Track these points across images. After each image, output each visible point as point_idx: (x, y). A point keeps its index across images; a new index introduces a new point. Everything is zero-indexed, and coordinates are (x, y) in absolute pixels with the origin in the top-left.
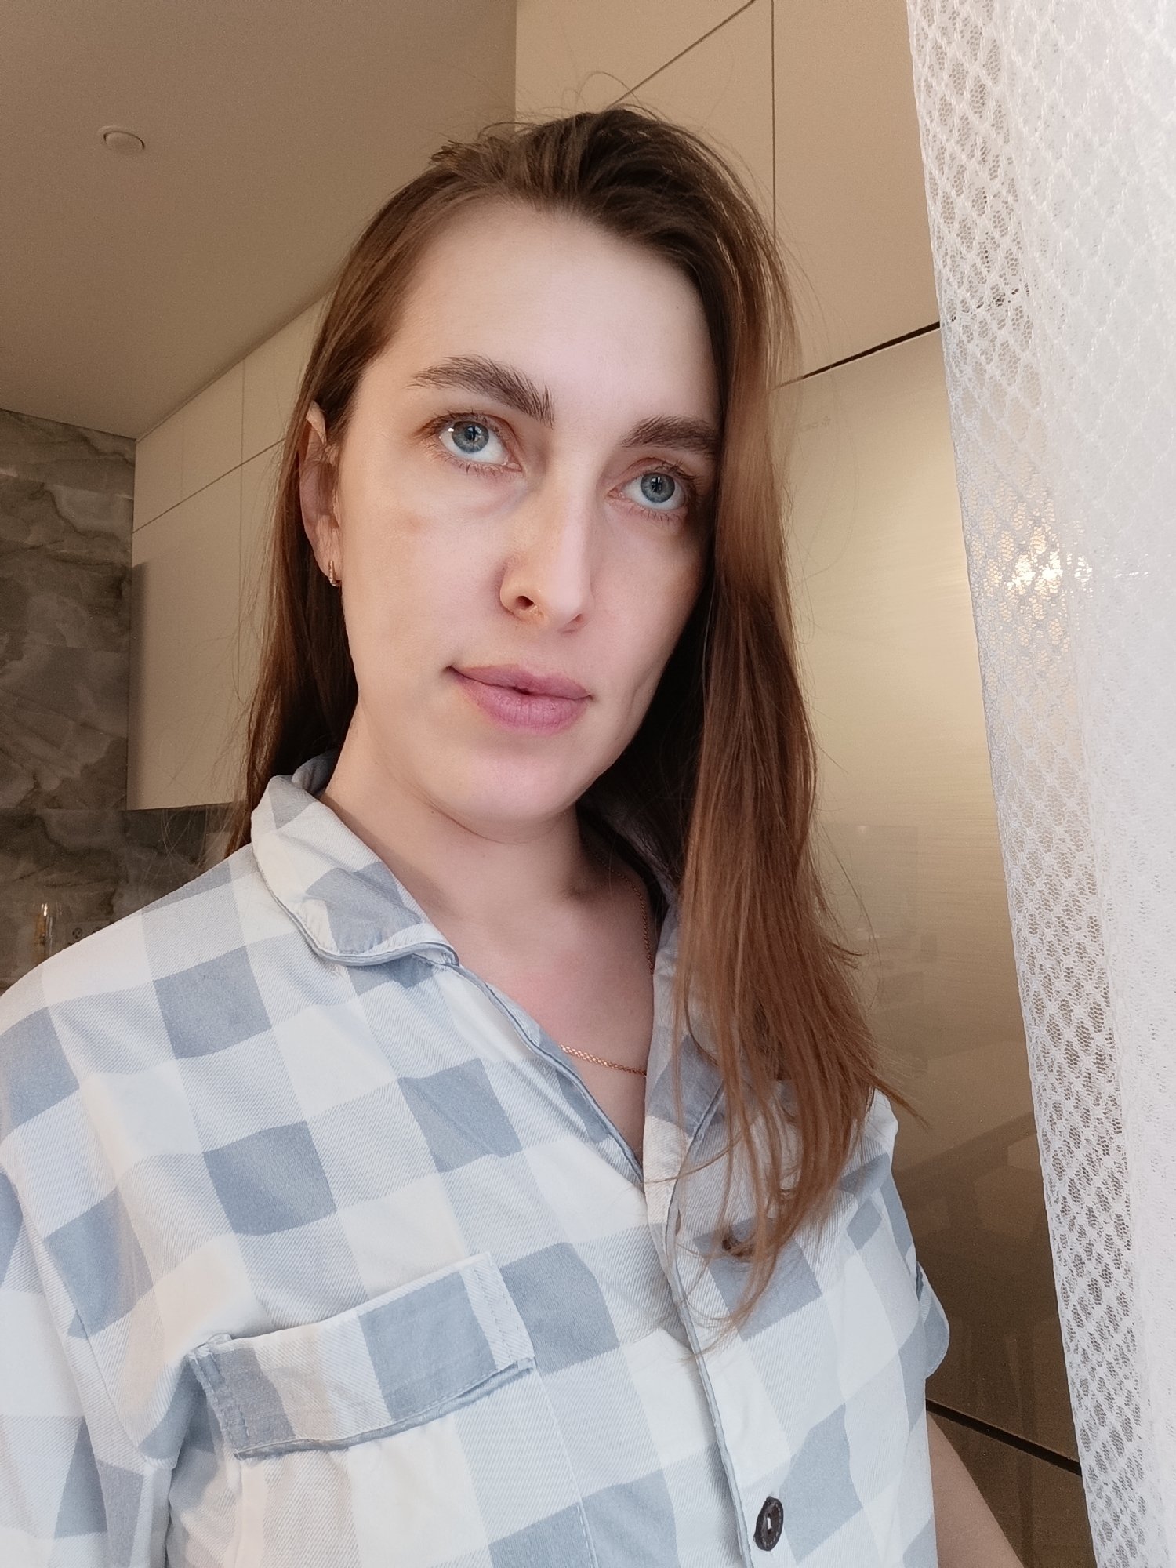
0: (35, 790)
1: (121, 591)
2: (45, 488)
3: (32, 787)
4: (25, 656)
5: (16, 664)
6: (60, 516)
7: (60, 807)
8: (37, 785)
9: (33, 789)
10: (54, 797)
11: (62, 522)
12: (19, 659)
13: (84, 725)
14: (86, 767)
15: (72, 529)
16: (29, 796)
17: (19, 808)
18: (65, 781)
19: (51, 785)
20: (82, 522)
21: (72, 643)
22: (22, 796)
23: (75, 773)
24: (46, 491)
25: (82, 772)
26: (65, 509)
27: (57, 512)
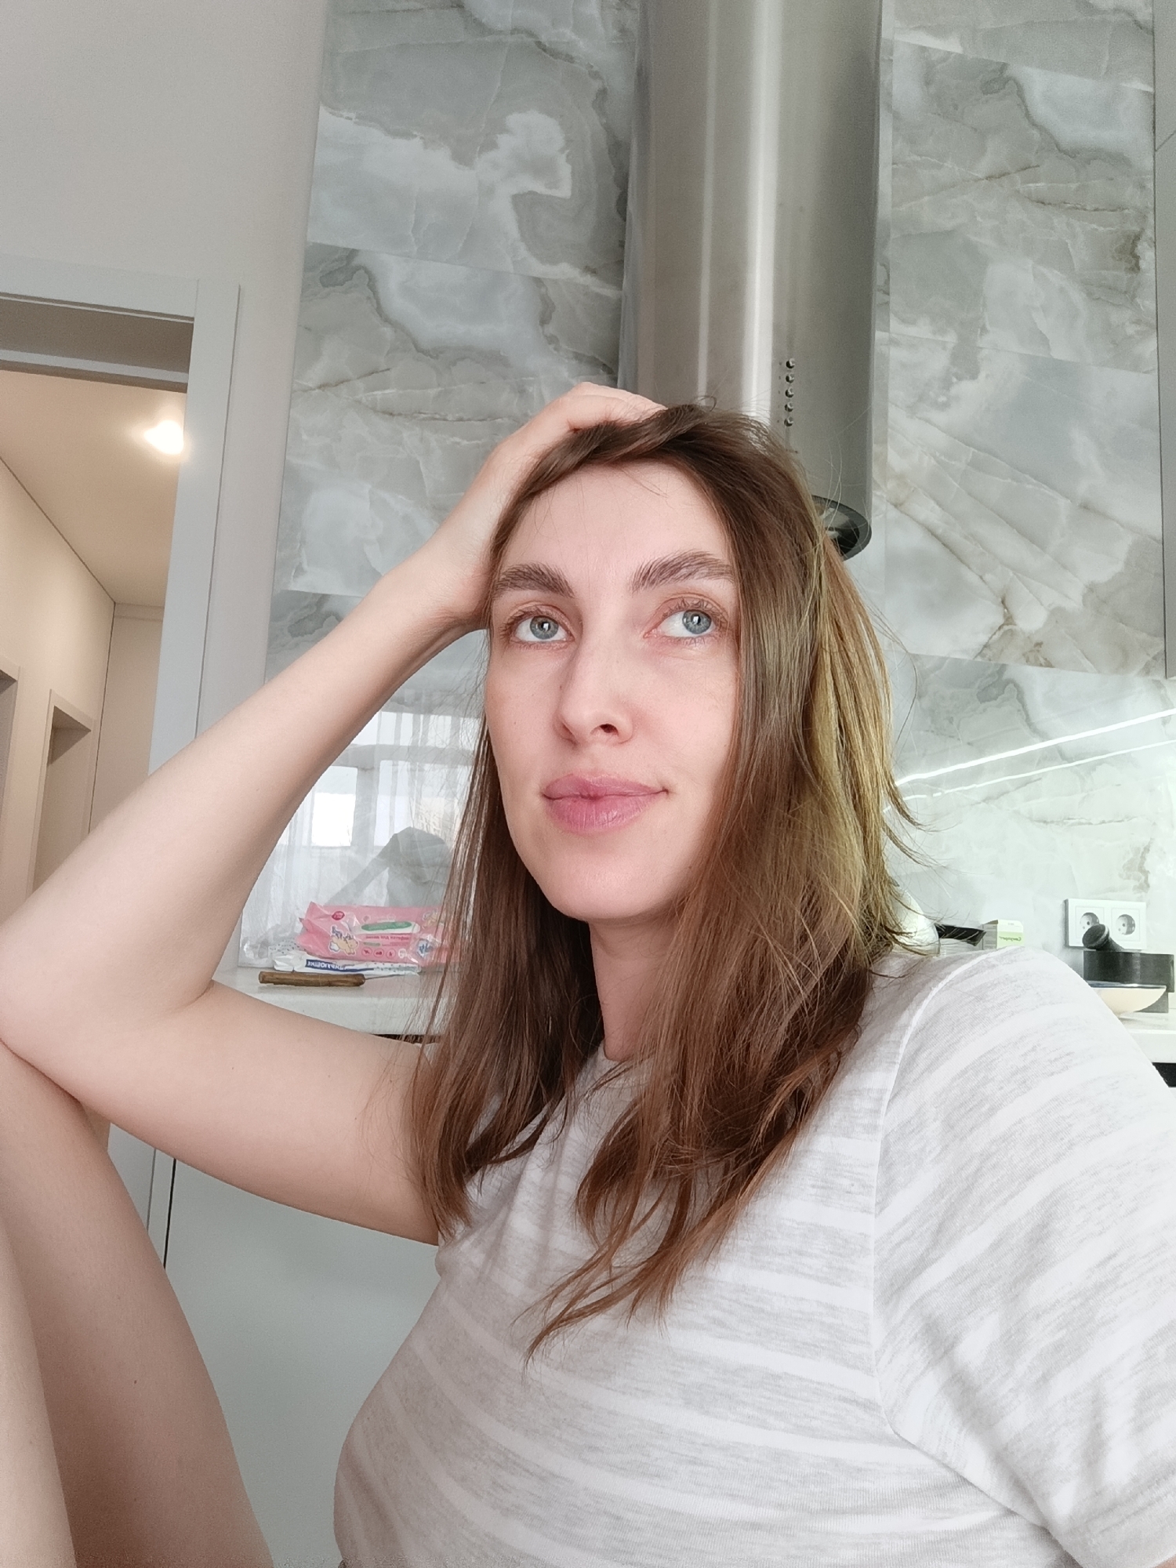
0: (1006, 628)
1: (1137, 258)
2: (1008, 73)
3: (1001, 621)
4: (982, 375)
5: (966, 388)
6: (1034, 125)
7: (1049, 665)
8: (1009, 619)
9: (1000, 628)
10: (1039, 644)
11: (1035, 133)
12: (974, 376)
13: (1086, 507)
14: (1091, 588)
15: (1052, 145)
16: (996, 637)
17: (979, 659)
18: (1057, 615)
19: (1032, 620)
20: (1071, 133)
21: (1061, 352)
22: (983, 638)
23: (1073, 600)
24: (1009, 79)
25: (1084, 597)
26: (1041, 110)
27: (1028, 115)
